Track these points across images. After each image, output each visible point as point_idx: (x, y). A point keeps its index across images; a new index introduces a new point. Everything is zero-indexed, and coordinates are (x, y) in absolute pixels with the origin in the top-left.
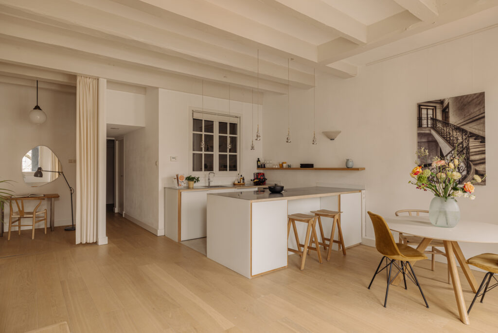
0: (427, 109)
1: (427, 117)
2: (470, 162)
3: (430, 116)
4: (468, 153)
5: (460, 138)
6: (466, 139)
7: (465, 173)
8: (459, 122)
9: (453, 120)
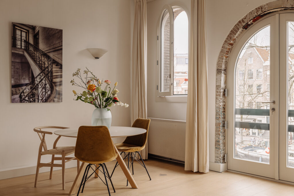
0: (21, 31)
1: (21, 39)
2: (53, 84)
3: (24, 38)
4: (52, 76)
5: (46, 63)
6: (50, 64)
7: (49, 93)
8: (46, 49)
9: (42, 46)
